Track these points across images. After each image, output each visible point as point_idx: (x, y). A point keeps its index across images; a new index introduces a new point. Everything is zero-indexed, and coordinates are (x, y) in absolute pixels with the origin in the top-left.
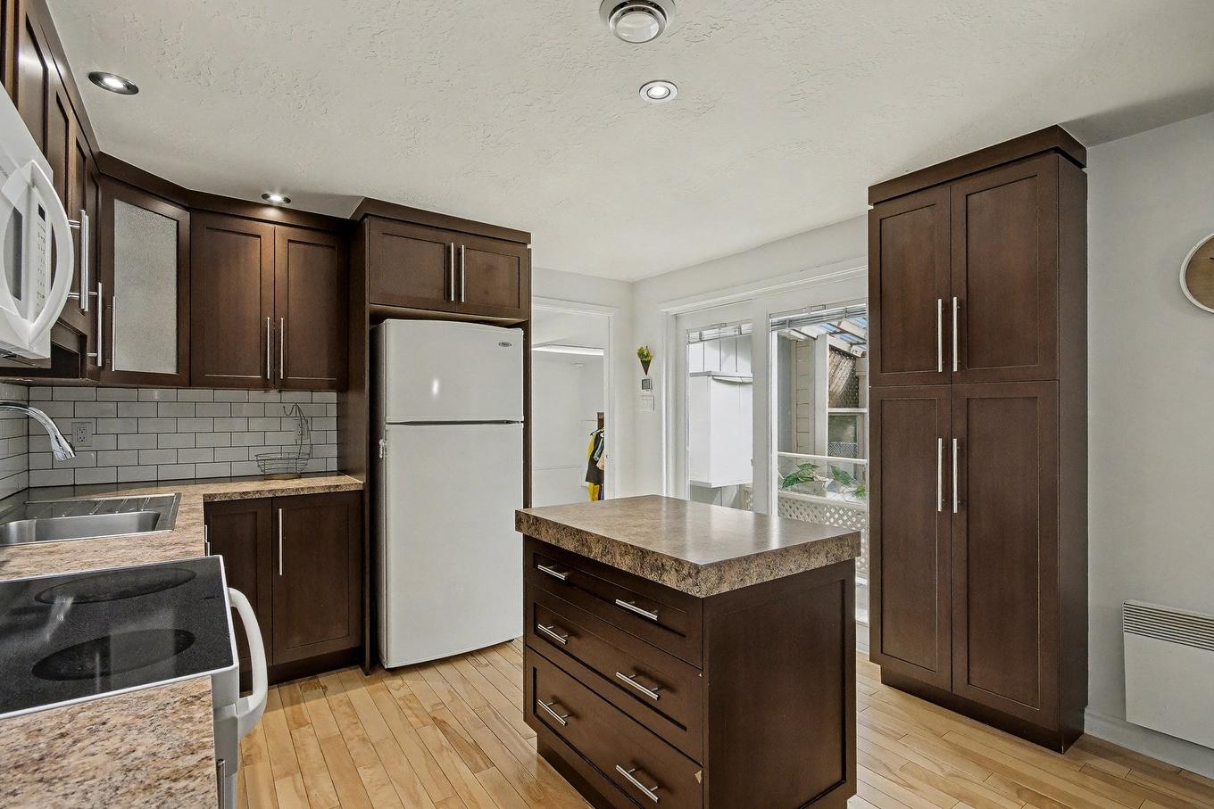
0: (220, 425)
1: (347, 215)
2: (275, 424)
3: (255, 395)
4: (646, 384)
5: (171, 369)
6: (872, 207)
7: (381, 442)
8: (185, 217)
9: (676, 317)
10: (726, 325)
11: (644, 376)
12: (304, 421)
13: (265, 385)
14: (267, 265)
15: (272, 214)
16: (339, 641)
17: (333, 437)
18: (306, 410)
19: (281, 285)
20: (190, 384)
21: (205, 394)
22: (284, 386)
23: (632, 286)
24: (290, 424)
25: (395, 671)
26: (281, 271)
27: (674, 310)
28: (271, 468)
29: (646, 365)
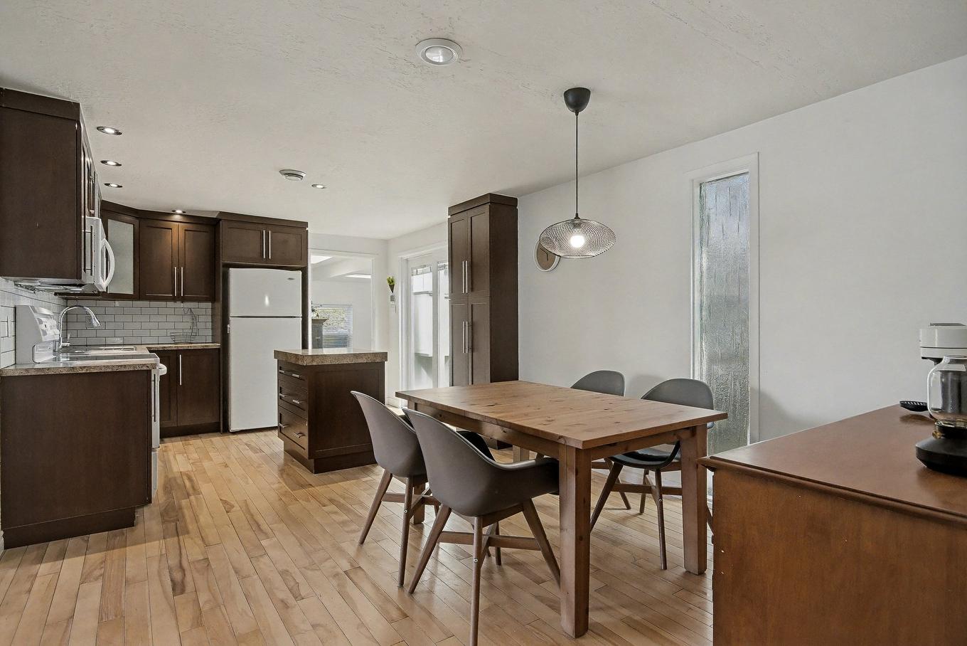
0: (154, 318)
1: (215, 216)
2: (179, 318)
3: (170, 304)
4: (392, 299)
5: (131, 292)
6: (450, 217)
7: (228, 326)
8: (137, 222)
9: (407, 260)
10: (425, 266)
11: (391, 294)
12: (194, 318)
13: (174, 299)
14: (175, 240)
15: (177, 218)
16: (208, 418)
17: (209, 325)
18: (196, 312)
19: (181, 252)
20: (139, 299)
21: (146, 303)
22: (183, 300)
23: (386, 242)
24: (188, 318)
25: (235, 433)
26: (181, 245)
27: (406, 256)
28: (178, 340)
29: (392, 287)
